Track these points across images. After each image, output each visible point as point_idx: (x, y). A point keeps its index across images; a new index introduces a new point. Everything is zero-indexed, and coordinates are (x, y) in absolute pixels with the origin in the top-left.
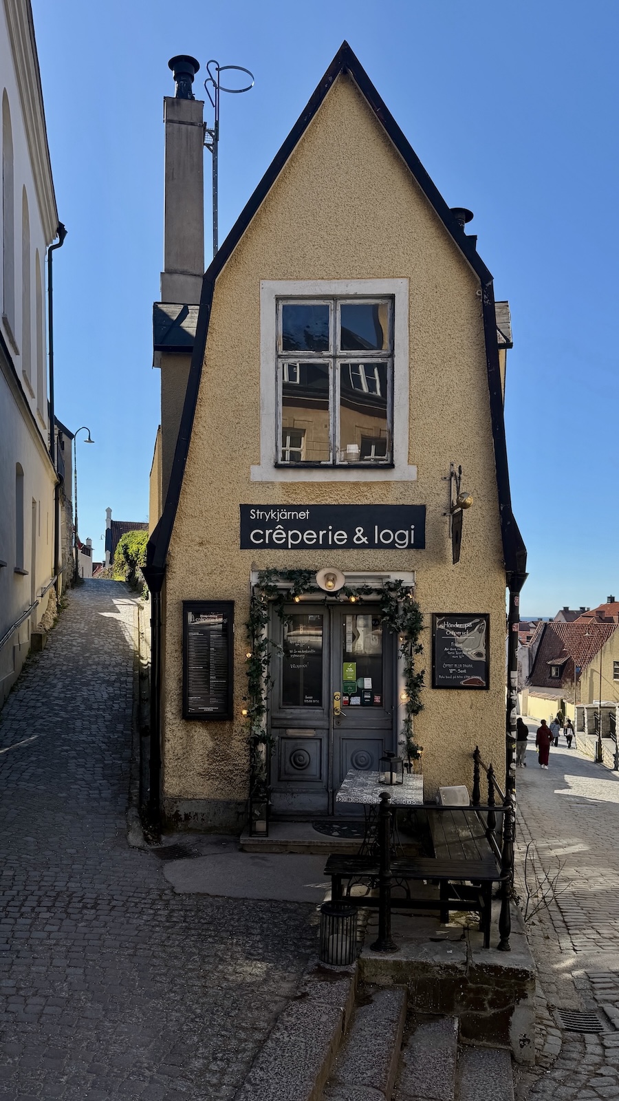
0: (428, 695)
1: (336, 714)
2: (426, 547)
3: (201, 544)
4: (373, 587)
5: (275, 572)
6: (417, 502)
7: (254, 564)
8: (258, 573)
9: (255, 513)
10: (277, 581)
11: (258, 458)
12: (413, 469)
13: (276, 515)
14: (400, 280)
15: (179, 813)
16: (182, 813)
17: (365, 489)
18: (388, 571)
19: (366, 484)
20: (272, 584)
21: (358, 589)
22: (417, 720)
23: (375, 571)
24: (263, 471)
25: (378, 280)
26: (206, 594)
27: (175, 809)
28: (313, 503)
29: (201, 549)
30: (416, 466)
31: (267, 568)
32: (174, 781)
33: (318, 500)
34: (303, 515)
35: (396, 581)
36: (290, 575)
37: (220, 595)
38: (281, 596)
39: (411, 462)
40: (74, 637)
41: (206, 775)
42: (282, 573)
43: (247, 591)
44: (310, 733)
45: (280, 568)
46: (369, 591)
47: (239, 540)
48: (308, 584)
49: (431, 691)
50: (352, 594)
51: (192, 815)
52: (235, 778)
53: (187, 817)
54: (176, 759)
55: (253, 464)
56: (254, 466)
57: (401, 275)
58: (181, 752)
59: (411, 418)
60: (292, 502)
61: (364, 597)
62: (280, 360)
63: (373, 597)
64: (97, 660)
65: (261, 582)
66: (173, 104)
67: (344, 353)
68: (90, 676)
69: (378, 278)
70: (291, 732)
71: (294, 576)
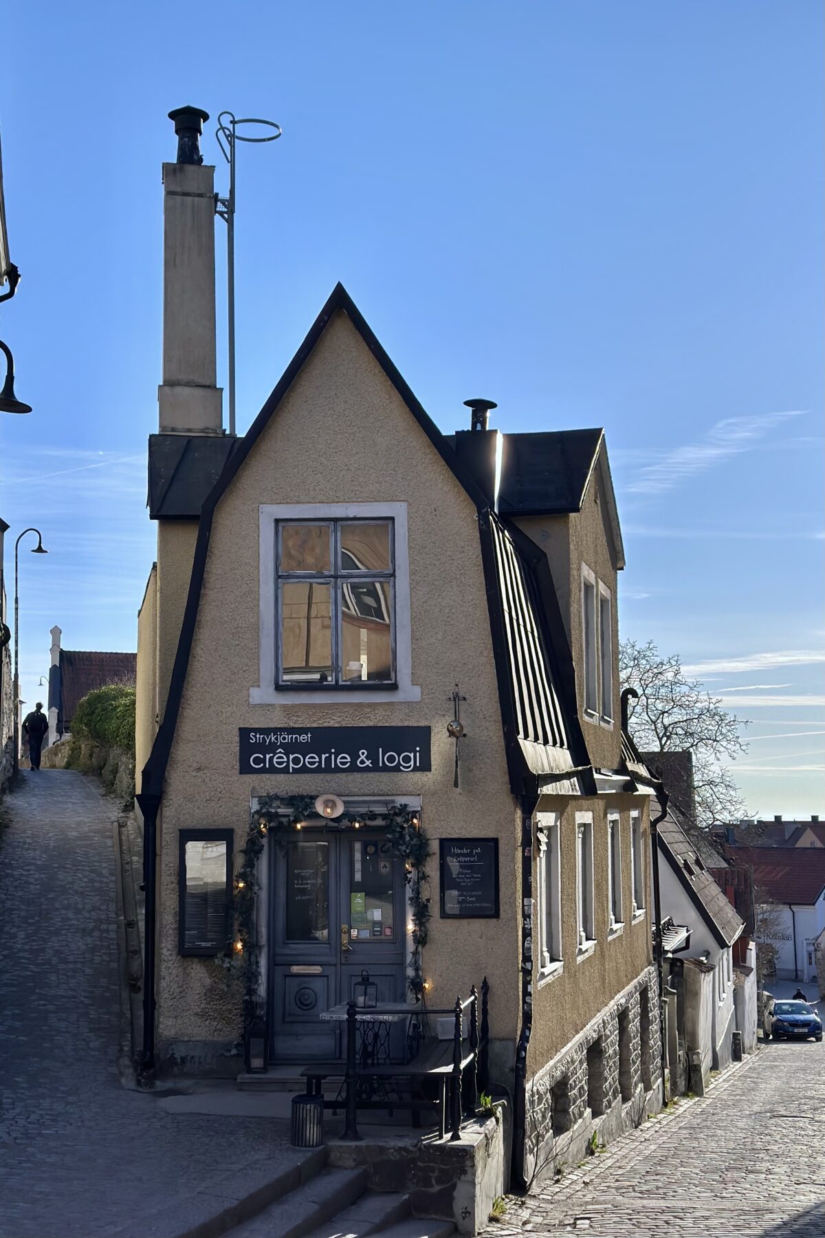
0: (436, 924)
1: (344, 948)
2: (432, 770)
3: (199, 769)
4: (377, 813)
5: (277, 797)
6: (422, 724)
7: (254, 789)
8: (257, 799)
9: (255, 737)
10: (279, 807)
11: (258, 680)
12: (417, 689)
13: (276, 739)
14: (399, 504)
15: (176, 1056)
16: (177, 1056)
17: (368, 710)
18: (393, 795)
19: (370, 705)
20: (273, 811)
21: (362, 814)
22: (426, 952)
23: (379, 795)
24: (263, 694)
25: (377, 503)
26: (205, 822)
27: (171, 1052)
28: (315, 725)
29: (198, 774)
30: (420, 686)
31: (267, 793)
32: (170, 1022)
33: (320, 722)
34: (303, 738)
35: (401, 805)
36: (291, 801)
37: (219, 823)
38: (281, 823)
39: (415, 683)
40: (29, 870)
41: (203, 1015)
42: (282, 799)
43: (246, 818)
44: (316, 970)
45: (282, 794)
46: (373, 816)
47: (238, 764)
48: (309, 810)
49: (440, 921)
50: (355, 820)
51: (188, 1058)
52: (234, 1018)
53: (183, 1059)
54: (173, 999)
55: (252, 686)
56: (253, 688)
57: (400, 499)
58: (178, 990)
59: (414, 638)
60: (292, 725)
61: (369, 823)
62: (280, 580)
63: (379, 822)
64: (66, 902)
65: (261, 809)
66: (175, 171)
67: (346, 573)
68: (60, 924)
69: (377, 501)
70: (295, 969)
71: (295, 802)
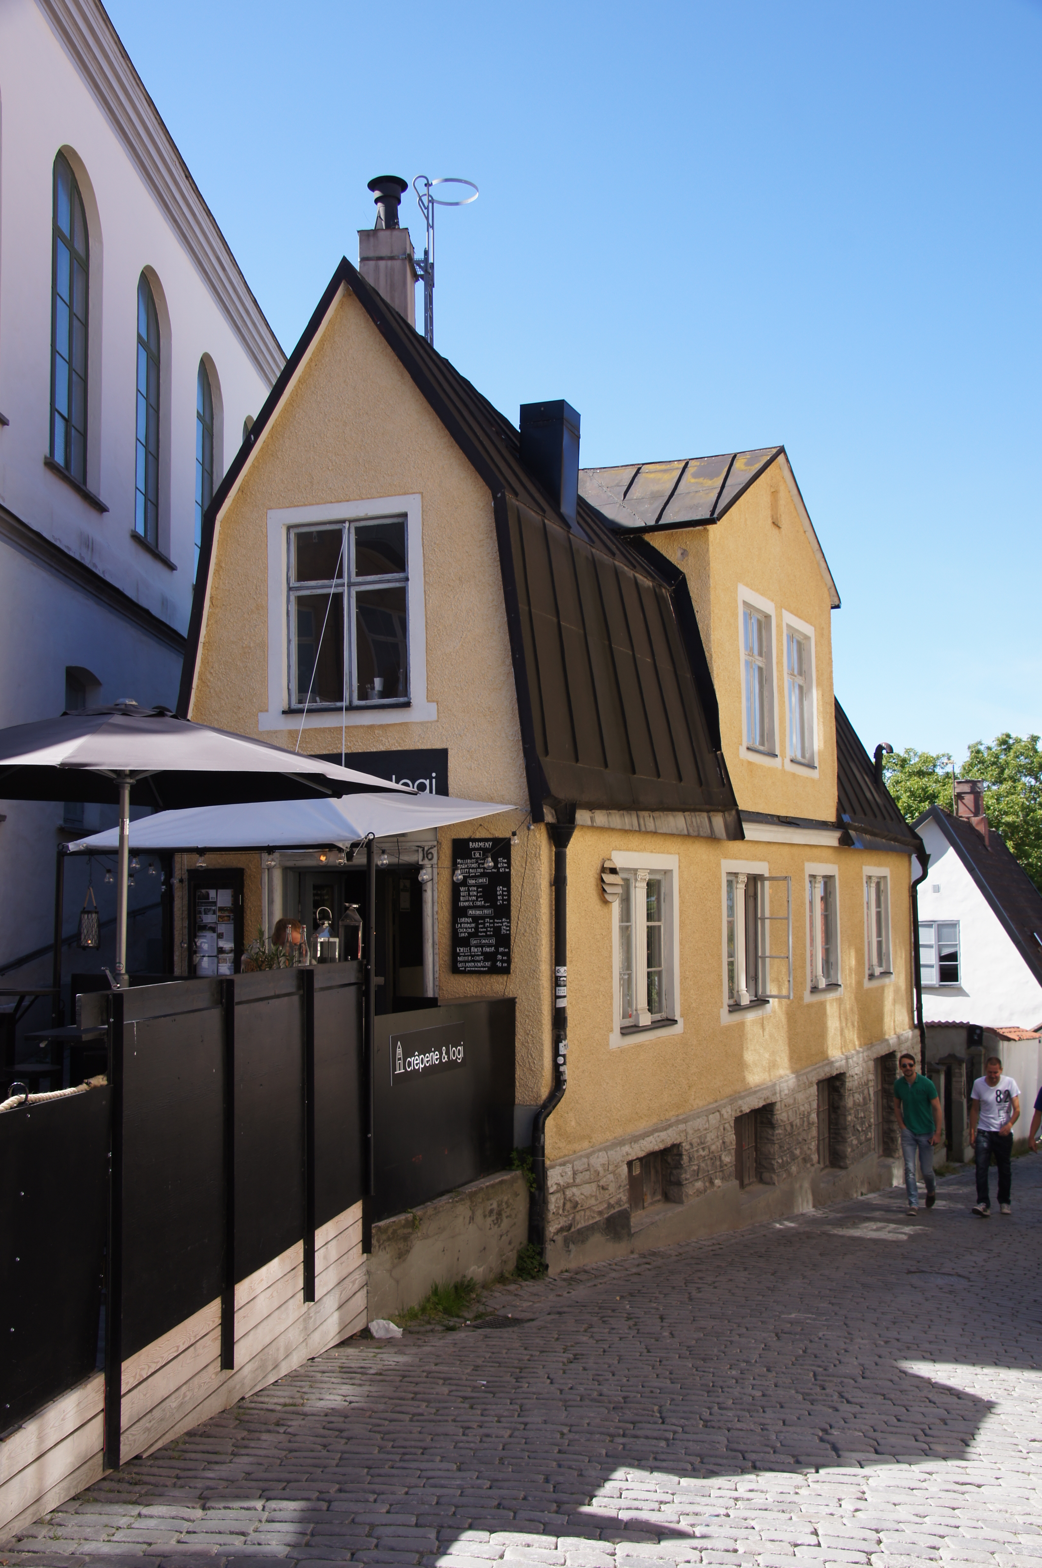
6: (438, 746)
11: (264, 704)
12: (433, 707)
14: (412, 496)
17: (380, 733)
19: (381, 727)
24: (270, 719)
25: (388, 498)
30: (435, 704)
33: (330, 748)
37: (229, 862)
39: (430, 700)
55: (259, 711)
56: (262, 713)
57: (413, 491)
59: (429, 649)
62: (291, 593)
66: (369, 237)
67: (361, 579)
69: (389, 496)
